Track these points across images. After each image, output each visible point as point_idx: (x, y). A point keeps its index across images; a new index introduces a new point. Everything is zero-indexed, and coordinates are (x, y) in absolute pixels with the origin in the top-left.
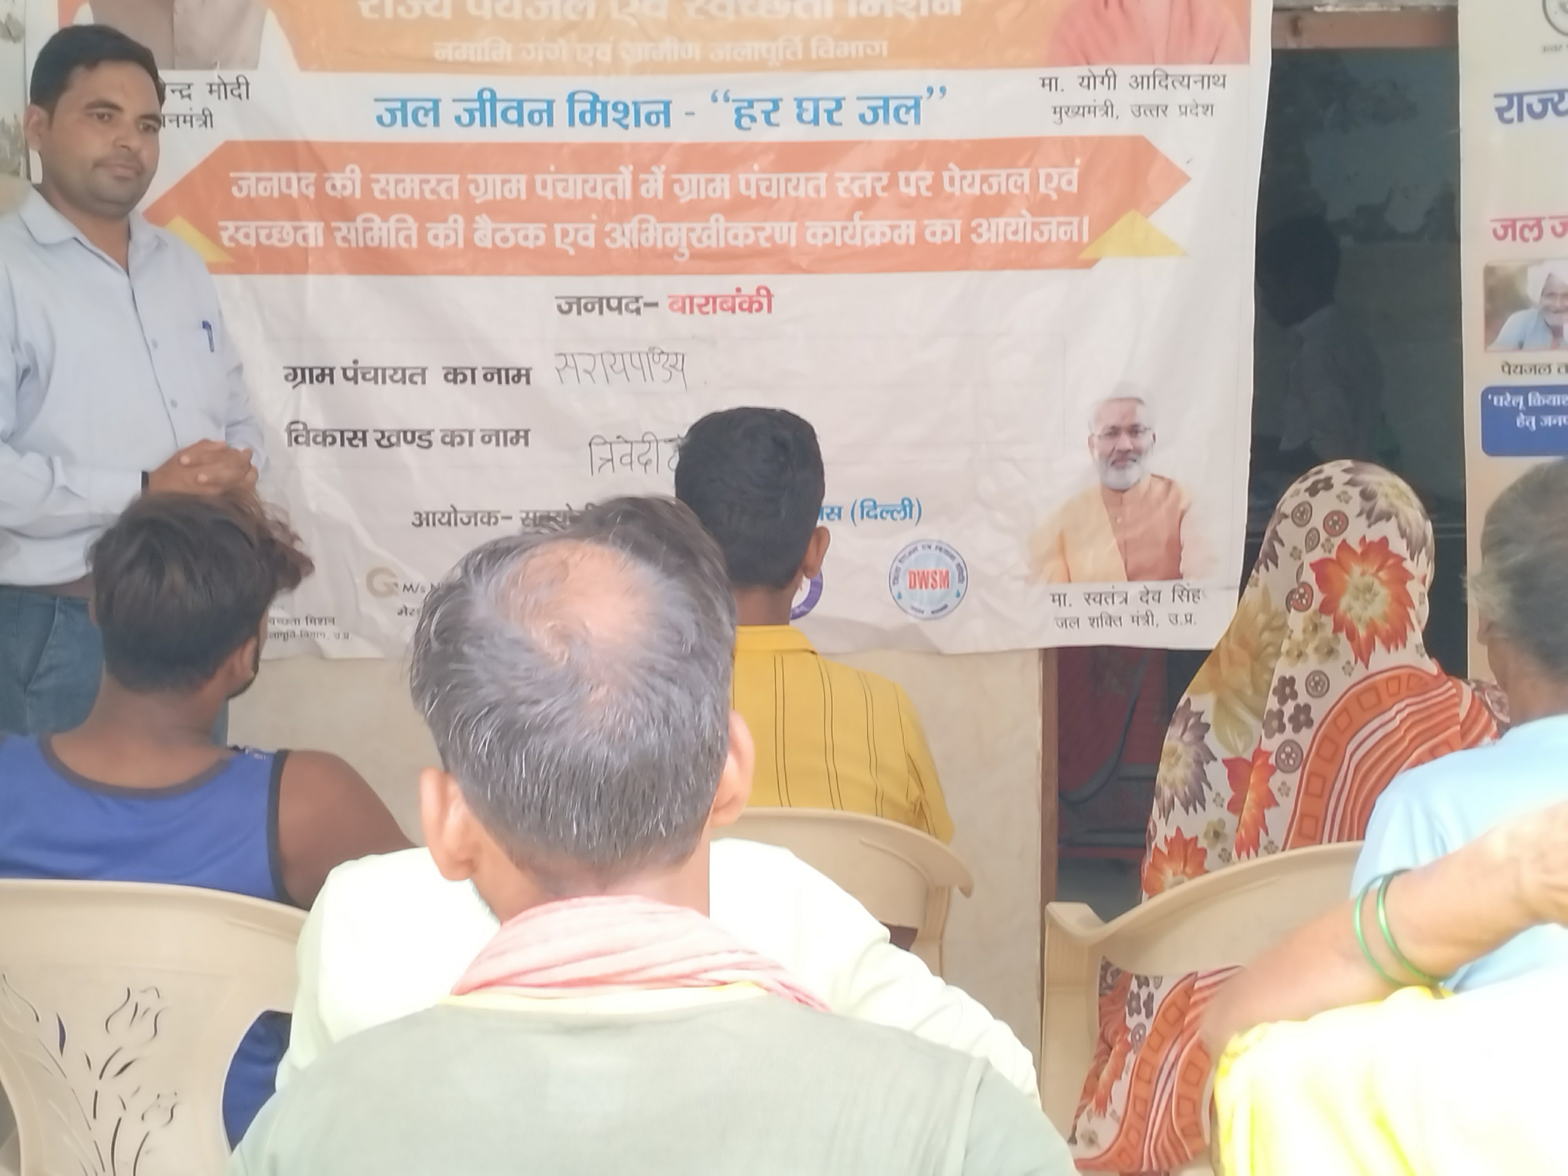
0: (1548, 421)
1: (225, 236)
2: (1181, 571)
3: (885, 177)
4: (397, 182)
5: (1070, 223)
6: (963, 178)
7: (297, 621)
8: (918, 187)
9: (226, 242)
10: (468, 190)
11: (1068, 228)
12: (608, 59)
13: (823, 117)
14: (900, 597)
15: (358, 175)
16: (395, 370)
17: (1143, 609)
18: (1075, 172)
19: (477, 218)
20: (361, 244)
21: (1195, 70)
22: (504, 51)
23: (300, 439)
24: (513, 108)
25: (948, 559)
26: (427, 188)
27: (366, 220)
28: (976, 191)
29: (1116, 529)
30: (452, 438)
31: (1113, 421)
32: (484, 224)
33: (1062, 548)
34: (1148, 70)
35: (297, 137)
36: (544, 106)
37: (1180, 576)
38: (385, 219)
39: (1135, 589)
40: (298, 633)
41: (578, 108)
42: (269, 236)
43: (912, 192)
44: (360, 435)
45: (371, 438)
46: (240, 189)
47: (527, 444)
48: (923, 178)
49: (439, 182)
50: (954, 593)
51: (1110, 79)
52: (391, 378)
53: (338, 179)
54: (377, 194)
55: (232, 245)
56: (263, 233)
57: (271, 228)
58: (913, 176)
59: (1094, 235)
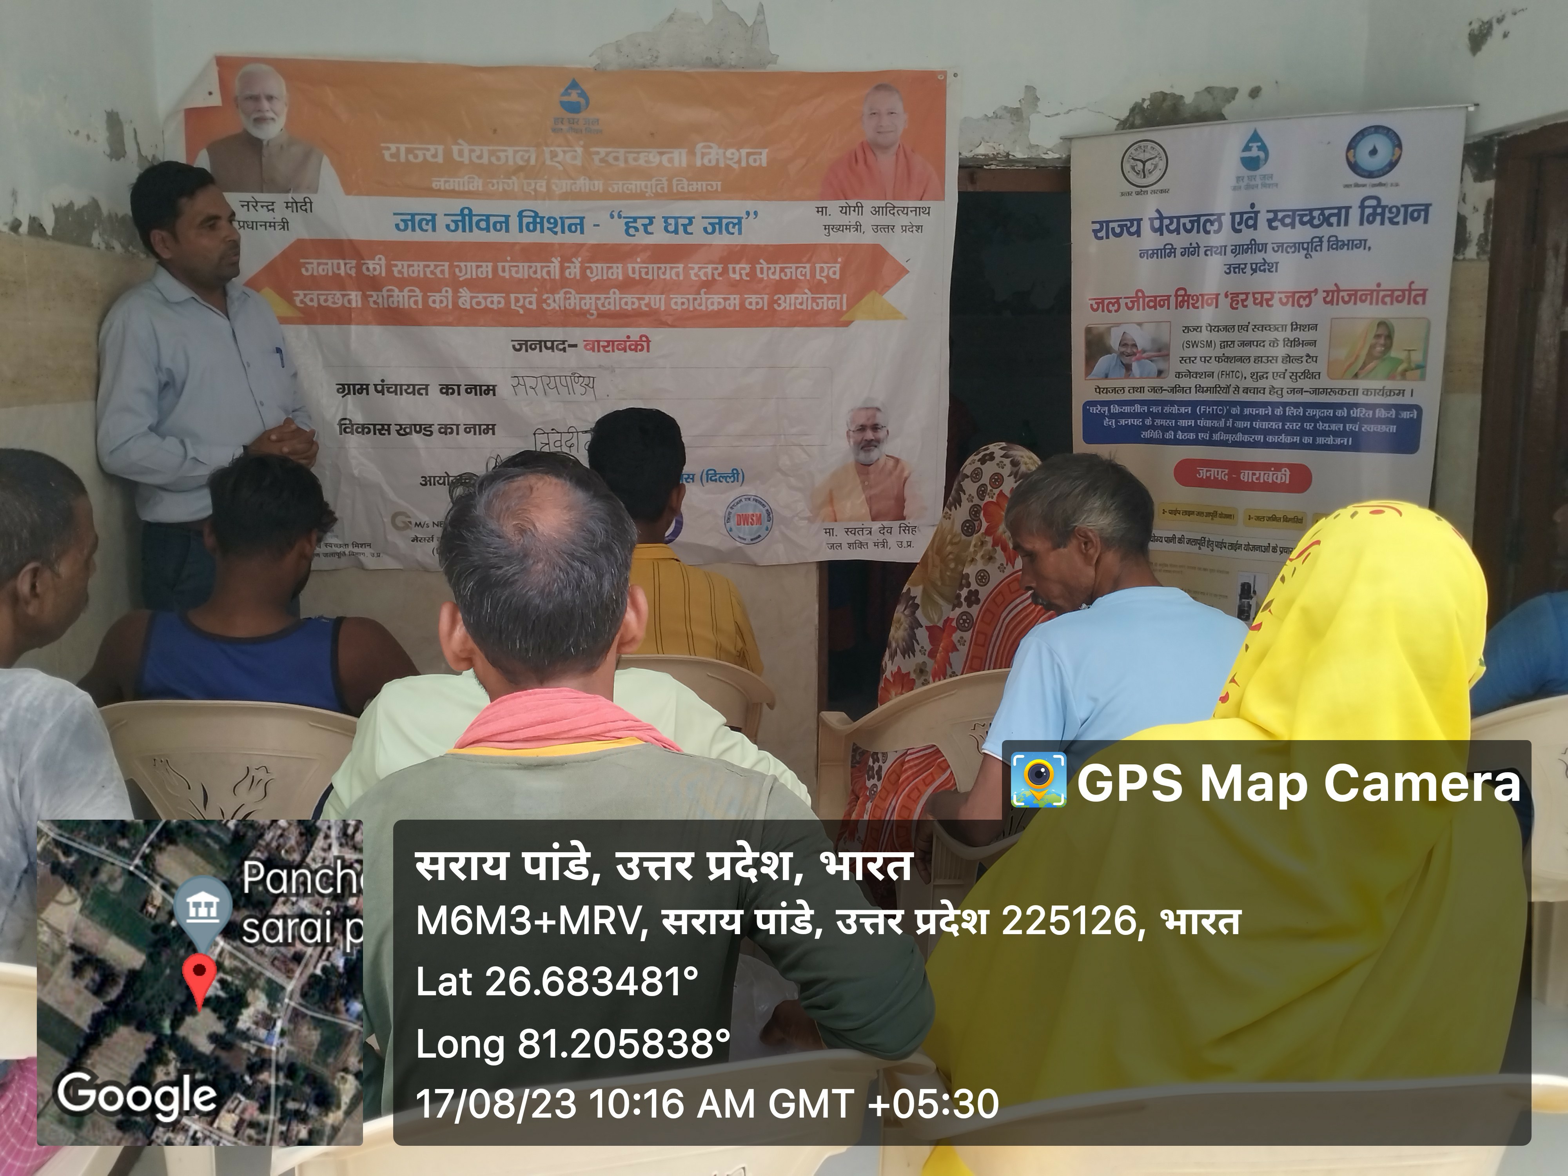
0: (1123, 422)
1: (297, 300)
2: (905, 513)
3: (720, 267)
4: (409, 266)
5: (835, 298)
6: (769, 268)
7: (346, 545)
8: (741, 274)
9: (298, 304)
10: (454, 272)
11: (834, 301)
12: (544, 190)
13: (681, 229)
14: (731, 530)
15: (383, 262)
16: (408, 385)
17: (881, 538)
18: (838, 266)
19: (461, 290)
20: (386, 306)
21: (911, 204)
22: (477, 184)
23: (348, 430)
24: (482, 220)
25: (761, 507)
26: (428, 270)
27: (388, 291)
28: (777, 277)
29: (865, 489)
30: (446, 429)
31: (862, 421)
32: (465, 295)
33: (831, 500)
34: (882, 203)
35: (344, 237)
36: (503, 219)
37: (904, 518)
38: (401, 290)
39: (876, 526)
40: (347, 553)
41: (525, 220)
42: (326, 300)
43: (737, 277)
44: (386, 427)
45: (393, 429)
46: (307, 270)
47: (494, 434)
48: (744, 268)
49: (436, 266)
50: (765, 527)
51: (859, 208)
52: (406, 390)
53: (371, 264)
54: (396, 274)
55: (302, 305)
56: (322, 298)
57: (327, 295)
58: (738, 267)
59: (850, 306)
